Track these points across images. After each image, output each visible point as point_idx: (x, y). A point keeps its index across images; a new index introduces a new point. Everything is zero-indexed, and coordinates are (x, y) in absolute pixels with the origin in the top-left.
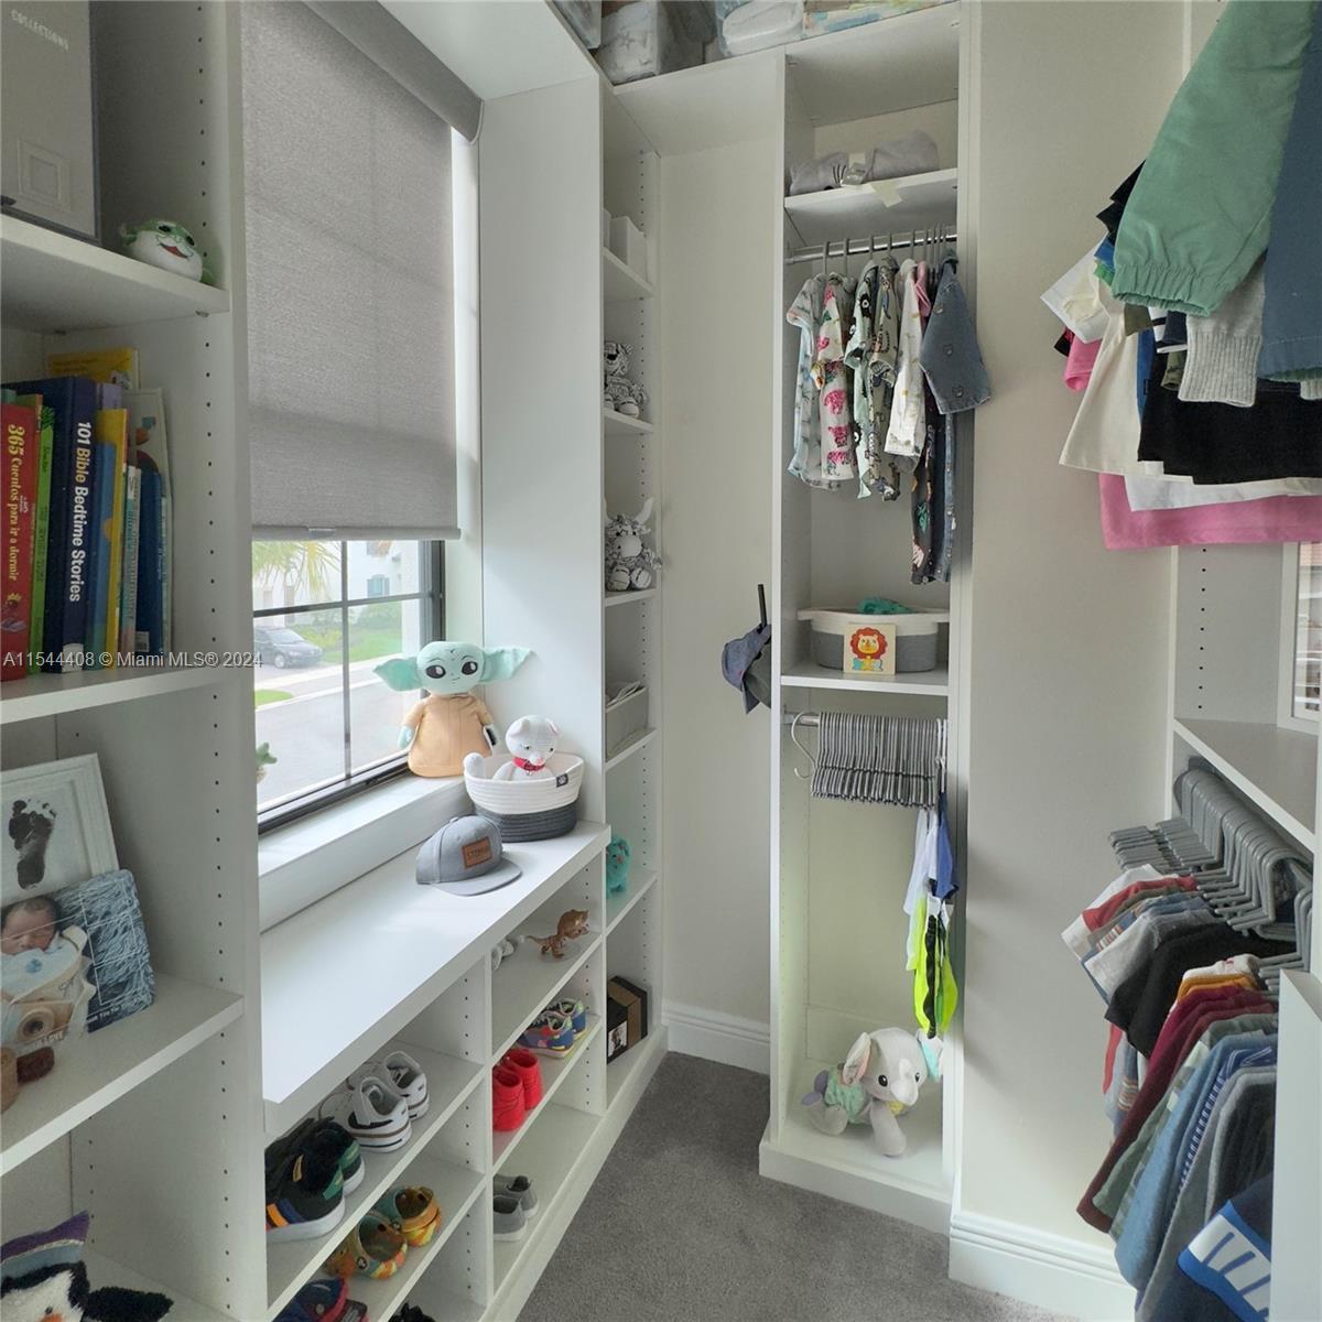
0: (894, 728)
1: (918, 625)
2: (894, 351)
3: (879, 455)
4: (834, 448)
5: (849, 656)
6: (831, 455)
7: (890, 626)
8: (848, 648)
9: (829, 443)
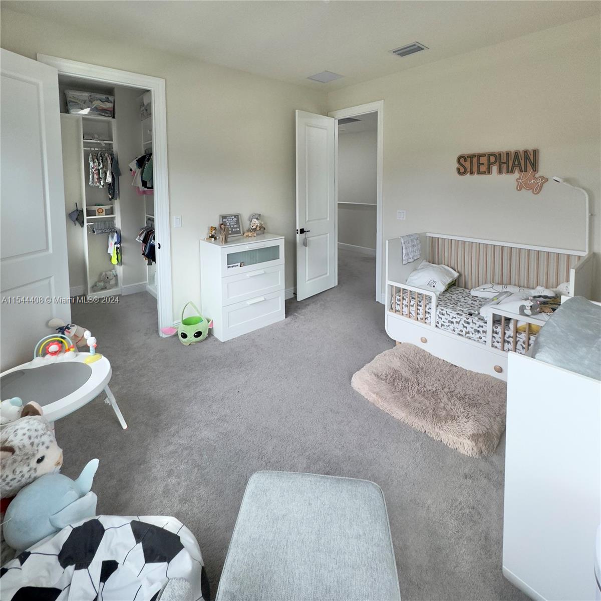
0: (107, 223)
1: (108, 207)
2: (107, 168)
3: (105, 182)
4: (97, 181)
5: (97, 213)
6: (96, 182)
7: (104, 208)
8: (96, 212)
9: (96, 180)
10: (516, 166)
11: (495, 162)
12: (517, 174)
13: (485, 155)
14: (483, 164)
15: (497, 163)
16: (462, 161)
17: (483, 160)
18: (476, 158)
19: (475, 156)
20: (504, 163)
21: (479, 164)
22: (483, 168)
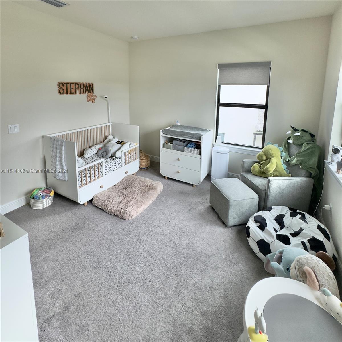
10: (87, 90)
11: (78, 88)
12: (86, 95)
13: (73, 84)
14: (73, 88)
15: (79, 88)
16: (61, 85)
17: (73, 86)
18: (69, 85)
19: (69, 84)
20: (82, 89)
21: (71, 89)
22: (73, 91)
